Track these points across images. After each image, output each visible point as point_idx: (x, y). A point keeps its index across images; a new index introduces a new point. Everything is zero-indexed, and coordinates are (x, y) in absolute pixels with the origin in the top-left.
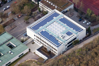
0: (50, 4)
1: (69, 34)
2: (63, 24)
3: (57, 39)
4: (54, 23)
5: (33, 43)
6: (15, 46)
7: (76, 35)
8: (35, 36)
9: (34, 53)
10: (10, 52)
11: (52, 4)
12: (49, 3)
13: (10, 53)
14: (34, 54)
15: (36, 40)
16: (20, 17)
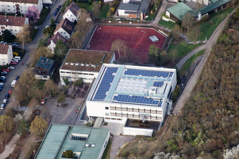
0: (79, 65)
1: (158, 84)
2: (135, 76)
3: (148, 97)
4: (122, 80)
5: (106, 124)
6: (87, 136)
7: (170, 82)
8: (107, 108)
9: (121, 134)
10: (87, 145)
11: (83, 65)
12: (77, 64)
13: (90, 146)
14: (122, 137)
15: (110, 117)
16: (43, 103)
